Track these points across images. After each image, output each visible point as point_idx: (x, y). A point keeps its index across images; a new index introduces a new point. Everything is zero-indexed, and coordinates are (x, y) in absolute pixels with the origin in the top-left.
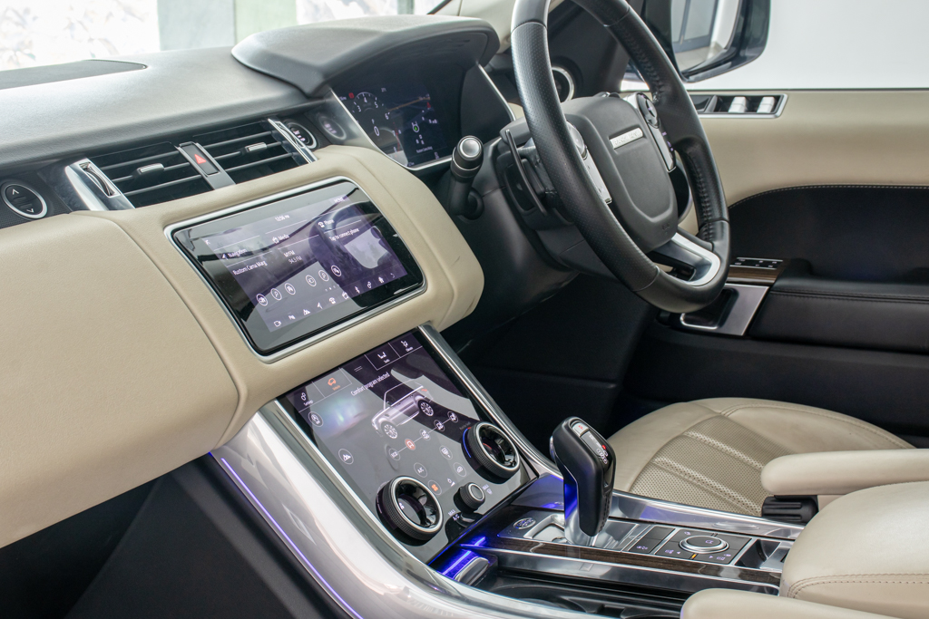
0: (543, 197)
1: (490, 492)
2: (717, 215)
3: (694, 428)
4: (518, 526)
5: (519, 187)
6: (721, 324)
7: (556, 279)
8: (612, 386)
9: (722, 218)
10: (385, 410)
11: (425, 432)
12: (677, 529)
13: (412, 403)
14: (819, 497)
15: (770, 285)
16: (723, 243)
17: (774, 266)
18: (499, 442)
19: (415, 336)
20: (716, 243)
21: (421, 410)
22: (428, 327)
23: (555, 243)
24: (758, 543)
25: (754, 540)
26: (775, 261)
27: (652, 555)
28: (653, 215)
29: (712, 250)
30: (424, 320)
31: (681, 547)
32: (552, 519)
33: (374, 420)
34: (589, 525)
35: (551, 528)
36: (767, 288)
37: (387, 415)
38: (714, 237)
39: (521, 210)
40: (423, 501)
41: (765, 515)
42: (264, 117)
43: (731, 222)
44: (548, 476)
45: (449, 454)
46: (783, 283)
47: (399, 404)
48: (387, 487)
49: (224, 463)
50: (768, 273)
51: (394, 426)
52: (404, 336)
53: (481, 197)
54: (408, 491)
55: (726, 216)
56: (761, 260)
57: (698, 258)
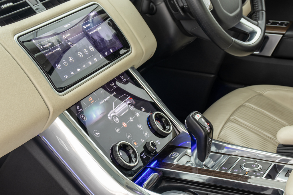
0: (183, 8)
1: (159, 143)
2: (260, 8)
3: (247, 101)
4: (171, 156)
5: (172, 2)
6: (261, 51)
7: (188, 40)
8: (213, 76)
9: (262, 10)
10: (114, 110)
11: (131, 118)
12: (240, 158)
13: (125, 105)
15: (283, 34)
16: (262, 22)
17: (286, 25)
18: (163, 120)
19: (127, 73)
20: (259, 22)
21: (129, 108)
22: (133, 68)
23: (187, 26)
24: (275, 165)
25: (273, 164)
26: (286, 22)
27: (229, 172)
28: (231, 13)
29: (258, 25)
30: (131, 66)
31: (241, 168)
32: (186, 152)
33: (109, 115)
34: (202, 157)
35: (185, 156)
36: (282, 36)
37: (114, 112)
38: (259, 19)
39: (173, 12)
40: (131, 152)
41: (278, 152)
43: (266, 11)
44: (184, 132)
45: (142, 127)
46: (289, 33)
47: (120, 106)
48: (115, 145)
50: (282, 29)
51: (117, 117)
52: (122, 74)
53: (156, 5)
54: (124, 147)
55: (264, 9)
56: (280, 22)
57: (251, 29)
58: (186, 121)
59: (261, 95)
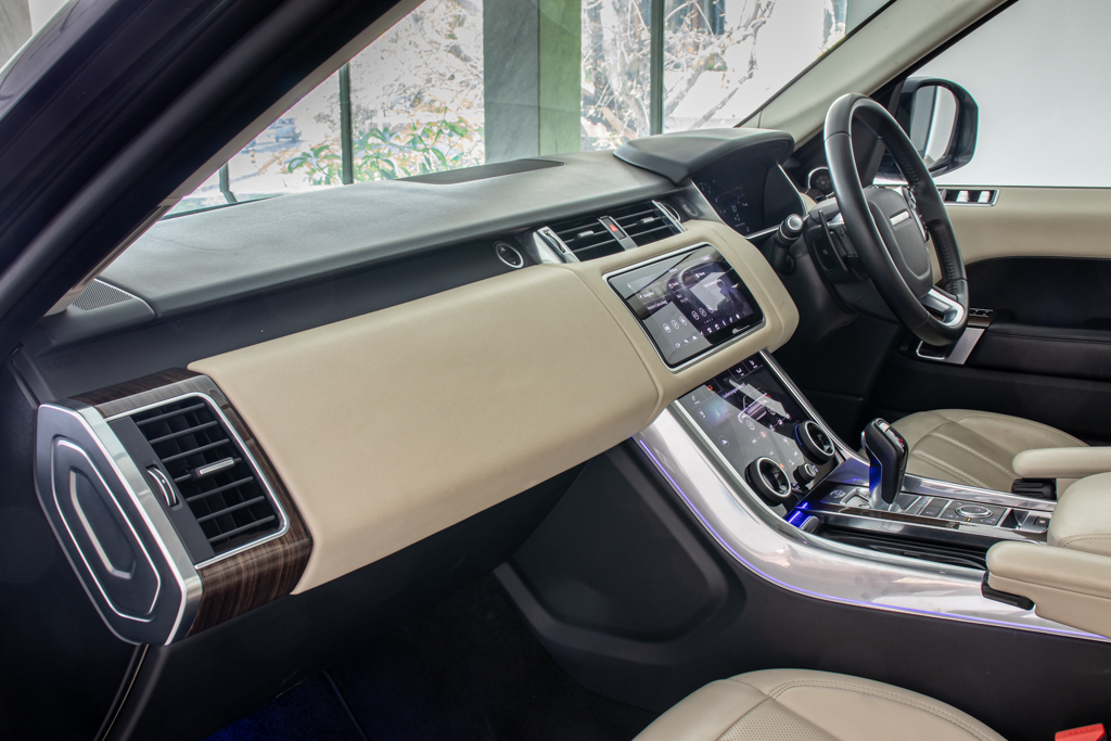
0: (845, 259)
1: (817, 470)
2: (958, 276)
3: (936, 430)
4: (834, 495)
5: (825, 252)
6: (947, 356)
7: (844, 319)
8: (861, 399)
9: (962, 278)
10: (745, 410)
11: (771, 426)
12: (951, 501)
14: (1058, 480)
15: (986, 328)
16: (964, 296)
17: (987, 314)
18: (820, 436)
19: (757, 357)
20: (959, 296)
21: (767, 411)
22: (765, 351)
23: (846, 292)
24: (1012, 512)
25: (1009, 510)
26: (987, 311)
27: (938, 518)
28: (919, 274)
29: (957, 301)
30: (763, 347)
31: (957, 512)
32: (857, 491)
33: (739, 416)
34: (888, 495)
35: (855, 498)
36: (983, 330)
37: (747, 413)
38: (957, 292)
39: (825, 268)
40: (776, 476)
41: (1014, 492)
42: (650, 199)
43: (968, 281)
44: (851, 459)
45: (788, 442)
46: (995, 326)
47: (753, 405)
48: (754, 463)
49: (642, 444)
50: (983, 320)
51: (752, 421)
52: (751, 358)
53: (795, 259)
54: (768, 468)
55: (965, 276)
56: (977, 310)
57: (947, 307)
58: (863, 434)
59: (953, 423)
